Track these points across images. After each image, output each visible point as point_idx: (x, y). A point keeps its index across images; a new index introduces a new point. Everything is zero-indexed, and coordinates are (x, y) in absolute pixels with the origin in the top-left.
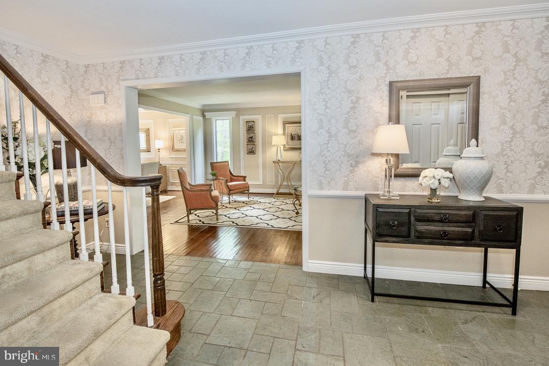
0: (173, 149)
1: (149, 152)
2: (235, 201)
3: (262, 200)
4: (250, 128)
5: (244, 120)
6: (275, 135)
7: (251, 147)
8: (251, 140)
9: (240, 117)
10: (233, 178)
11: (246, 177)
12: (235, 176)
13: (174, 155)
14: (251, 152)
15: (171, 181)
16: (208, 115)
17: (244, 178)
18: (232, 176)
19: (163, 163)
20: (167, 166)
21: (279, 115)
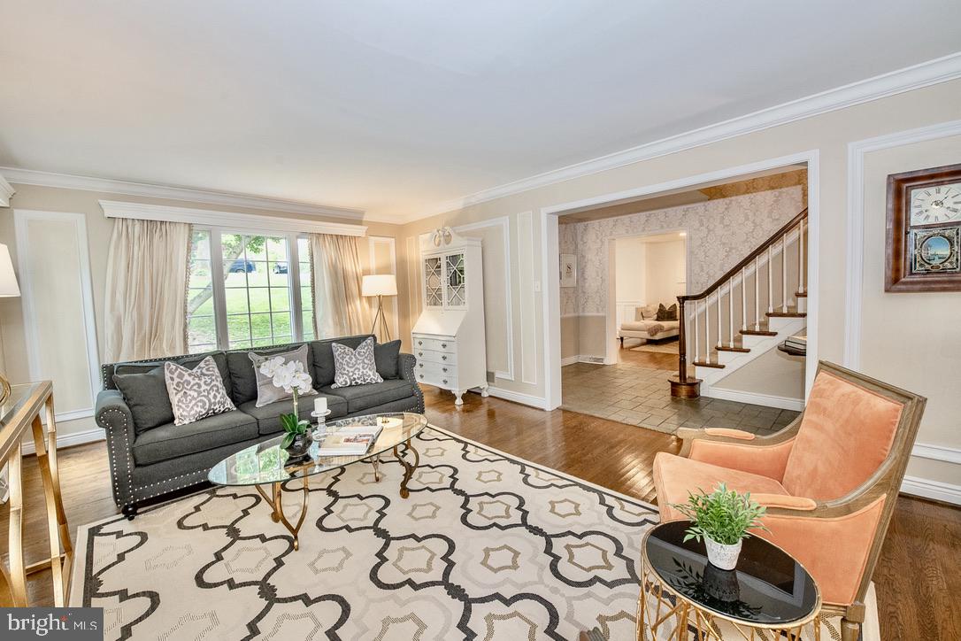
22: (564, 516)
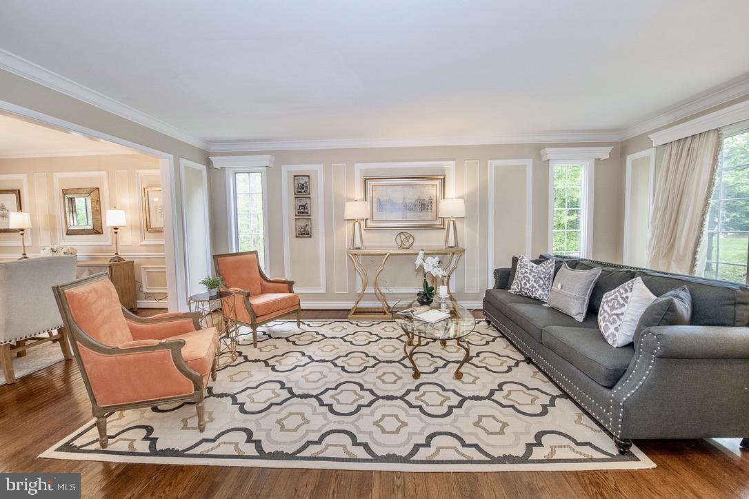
0: (148, 228)
1: (99, 233)
2: (270, 336)
3: (326, 330)
4: (302, 189)
5: (289, 172)
6: (349, 200)
7: (302, 223)
8: (303, 211)
9: (283, 166)
10: (267, 285)
11: (293, 283)
12: (270, 281)
13: (151, 240)
14: (304, 233)
15: (145, 290)
16: (217, 162)
17: (290, 285)
18: (265, 283)
19: (126, 255)
20: (135, 261)
21: (356, 165)
22: (290, 414)
